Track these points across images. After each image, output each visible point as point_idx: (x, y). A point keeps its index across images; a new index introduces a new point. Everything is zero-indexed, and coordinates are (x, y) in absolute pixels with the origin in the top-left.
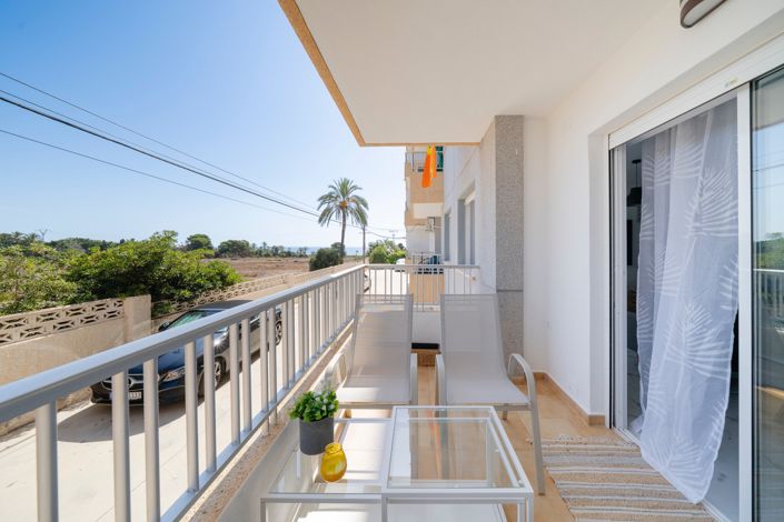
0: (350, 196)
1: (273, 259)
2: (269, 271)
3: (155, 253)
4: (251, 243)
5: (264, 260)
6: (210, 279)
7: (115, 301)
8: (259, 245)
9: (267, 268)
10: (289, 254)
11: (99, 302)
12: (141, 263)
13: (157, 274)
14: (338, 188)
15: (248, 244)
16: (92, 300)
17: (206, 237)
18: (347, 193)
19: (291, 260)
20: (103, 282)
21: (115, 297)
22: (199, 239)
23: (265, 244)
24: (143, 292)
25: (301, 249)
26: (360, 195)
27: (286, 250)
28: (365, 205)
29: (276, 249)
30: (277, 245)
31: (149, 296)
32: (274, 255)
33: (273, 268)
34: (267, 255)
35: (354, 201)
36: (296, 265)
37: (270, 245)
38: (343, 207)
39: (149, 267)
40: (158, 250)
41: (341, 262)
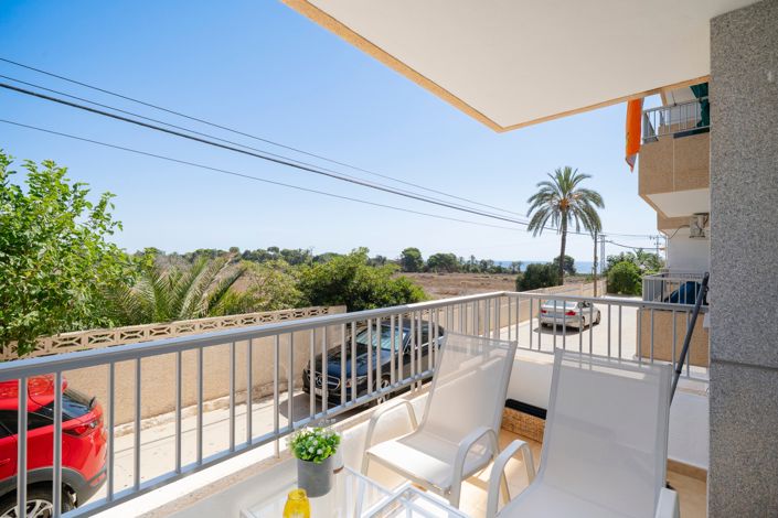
0: (574, 190)
1: (480, 276)
2: (471, 290)
3: (350, 268)
4: (458, 256)
5: (470, 276)
6: (395, 295)
7: (323, 308)
8: (467, 259)
9: (470, 286)
10: (499, 270)
11: (312, 308)
12: (339, 278)
13: (351, 287)
14: (555, 182)
15: (455, 257)
16: (308, 306)
17: (417, 250)
18: (569, 187)
19: (500, 277)
20: (316, 291)
21: (323, 305)
22: (411, 252)
23: (473, 257)
24: (341, 304)
25: (514, 264)
26: (589, 188)
27: (496, 265)
28: (599, 201)
29: (484, 263)
30: (486, 259)
31: (345, 307)
32: (483, 271)
33: (477, 287)
34: (475, 271)
35: (581, 197)
36: (506, 283)
37: (479, 258)
38: (563, 208)
39: (345, 280)
40: (352, 266)
41: (561, 283)
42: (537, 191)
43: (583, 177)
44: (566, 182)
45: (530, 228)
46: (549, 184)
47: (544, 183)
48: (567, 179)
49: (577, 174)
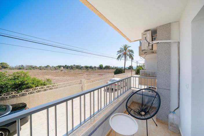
0: (127, 50)
17: (102, 65)
23: (114, 66)
28: (133, 52)
34: (112, 69)
38: (125, 54)
41: (124, 72)
42: (119, 50)
43: (129, 47)
44: (125, 48)
45: (117, 59)
46: (122, 48)
47: (121, 48)
48: (126, 47)
49: (128, 46)
